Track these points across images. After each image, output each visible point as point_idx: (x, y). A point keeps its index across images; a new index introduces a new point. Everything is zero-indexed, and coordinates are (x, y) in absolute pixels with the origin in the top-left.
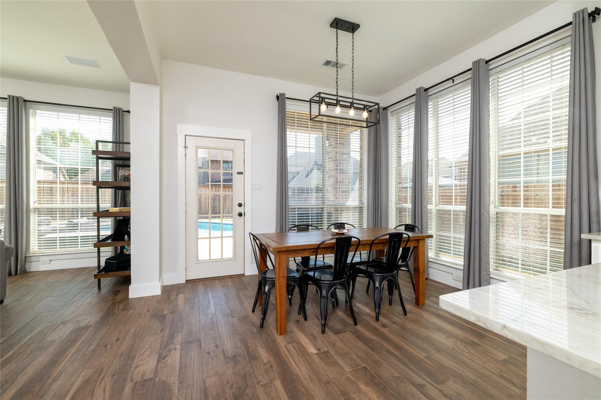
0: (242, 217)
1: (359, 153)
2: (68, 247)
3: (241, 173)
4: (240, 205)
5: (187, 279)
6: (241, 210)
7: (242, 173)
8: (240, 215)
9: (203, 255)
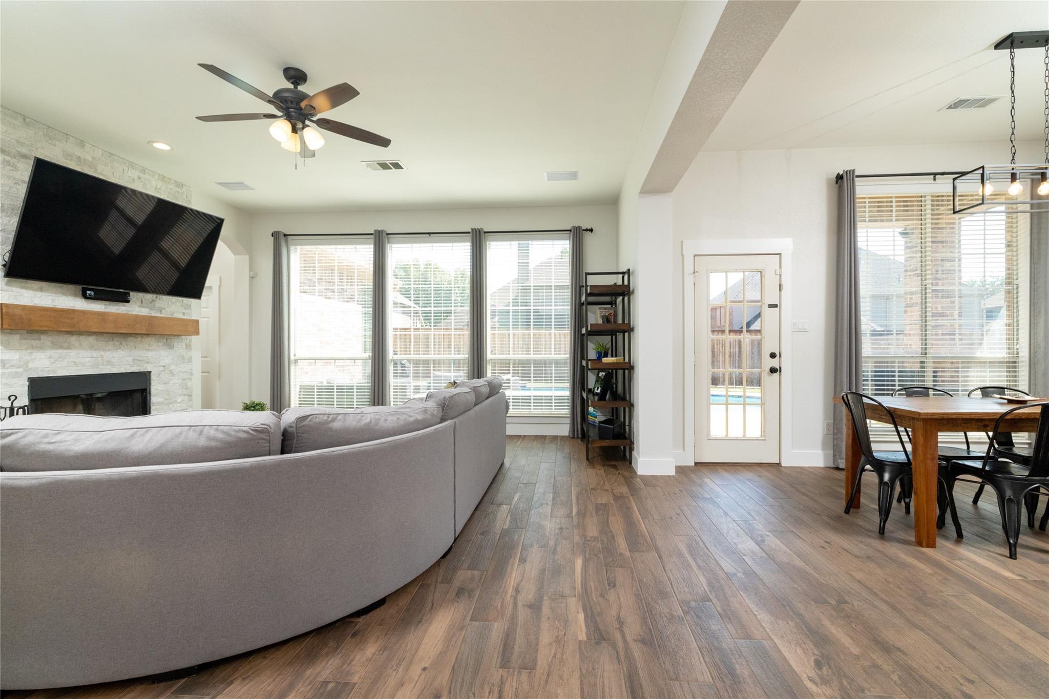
0: (776, 375)
1: (1004, 256)
2: (522, 409)
3: (775, 306)
4: (773, 356)
5: (696, 461)
6: (775, 363)
7: (777, 305)
8: (773, 370)
9: (717, 430)
